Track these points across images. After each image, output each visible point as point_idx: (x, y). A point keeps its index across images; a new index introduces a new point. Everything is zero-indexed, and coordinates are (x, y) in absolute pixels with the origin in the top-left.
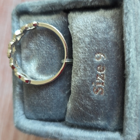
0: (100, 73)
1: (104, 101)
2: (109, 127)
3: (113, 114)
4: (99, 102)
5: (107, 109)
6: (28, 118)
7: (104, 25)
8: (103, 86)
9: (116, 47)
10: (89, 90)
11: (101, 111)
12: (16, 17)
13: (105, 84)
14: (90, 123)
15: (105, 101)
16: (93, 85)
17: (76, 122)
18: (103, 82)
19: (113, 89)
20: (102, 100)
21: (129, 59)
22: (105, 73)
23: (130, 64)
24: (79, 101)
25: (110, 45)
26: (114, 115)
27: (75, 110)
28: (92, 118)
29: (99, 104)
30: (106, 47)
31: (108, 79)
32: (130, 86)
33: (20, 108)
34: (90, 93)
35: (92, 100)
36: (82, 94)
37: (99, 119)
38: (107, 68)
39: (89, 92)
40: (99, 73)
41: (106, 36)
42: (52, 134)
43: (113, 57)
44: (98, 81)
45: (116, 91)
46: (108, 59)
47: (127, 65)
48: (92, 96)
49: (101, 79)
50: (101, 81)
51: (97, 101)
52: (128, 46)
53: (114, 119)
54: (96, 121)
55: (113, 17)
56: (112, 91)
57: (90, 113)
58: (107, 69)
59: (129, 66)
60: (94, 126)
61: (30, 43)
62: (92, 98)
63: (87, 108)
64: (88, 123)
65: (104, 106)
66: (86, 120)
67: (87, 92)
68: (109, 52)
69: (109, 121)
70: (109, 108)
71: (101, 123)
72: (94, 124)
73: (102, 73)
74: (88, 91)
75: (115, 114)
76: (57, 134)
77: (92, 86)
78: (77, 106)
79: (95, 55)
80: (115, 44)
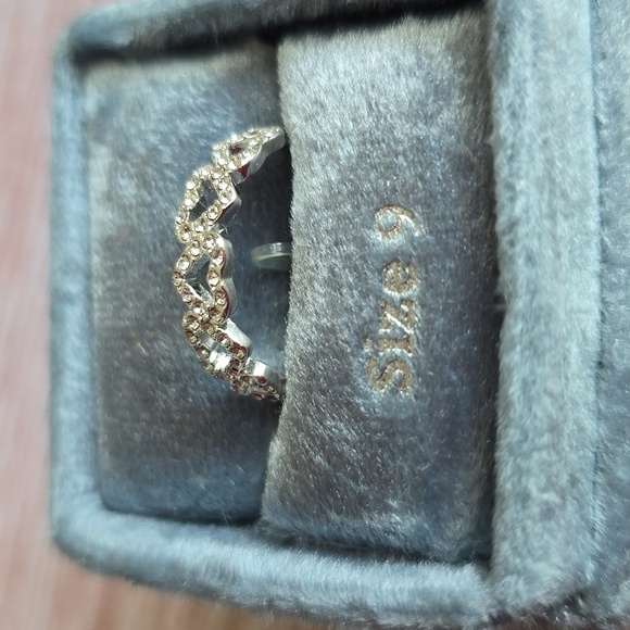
0: (396, 295)
1: (413, 421)
2: (438, 544)
3: (455, 482)
4: (390, 426)
5: (426, 461)
6: (111, 506)
7: (415, 84)
8: (410, 355)
9: (466, 178)
10: (347, 375)
11: (402, 468)
12: (71, 70)
13: (418, 342)
14: (356, 524)
15: (414, 423)
16: (367, 350)
17: (300, 524)
18: (409, 336)
19: (454, 367)
20: (403, 416)
21: (513, 225)
22: (418, 297)
23: (518, 248)
24: (308, 426)
25: (440, 165)
26: (460, 486)
27: (295, 467)
28: (361, 500)
29: (391, 435)
30: (421, 178)
31: (428, 322)
32: (518, 348)
33: (78, 463)
34: (353, 388)
35: (363, 418)
36: (323, 392)
37: (394, 504)
38: (427, 272)
39: (348, 383)
40: (392, 298)
41: (421, 130)
42: (195, 573)
43: (451, 222)
44: (388, 331)
45: (464, 376)
46: (431, 233)
47: (505, 253)
48: (359, 401)
49: (399, 324)
50: (401, 329)
51: (381, 420)
52: (511, 169)
53: (460, 504)
54: (380, 513)
55: (453, 48)
56: (449, 378)
57: (355, 479)
58: (426, 279)
59: (511, 258)
60: (372, 539)
61: (122, 177)
62: (362, 409)
63: (340, 455)
64: (348, 526)
65: (412, 446)
66: (338, 513)
67: (341, 383)
68: (436, 201)
69: (434, 516)
70: (437, 453)
71: (401, 522)
72: (372, 531)
73: (405, 294)
74: (346, 378)
75: (463, 483)
76: (217, 575)
77: (362, 357)
78: (303, 445)
79: (373, 218)
80: (462, 166)
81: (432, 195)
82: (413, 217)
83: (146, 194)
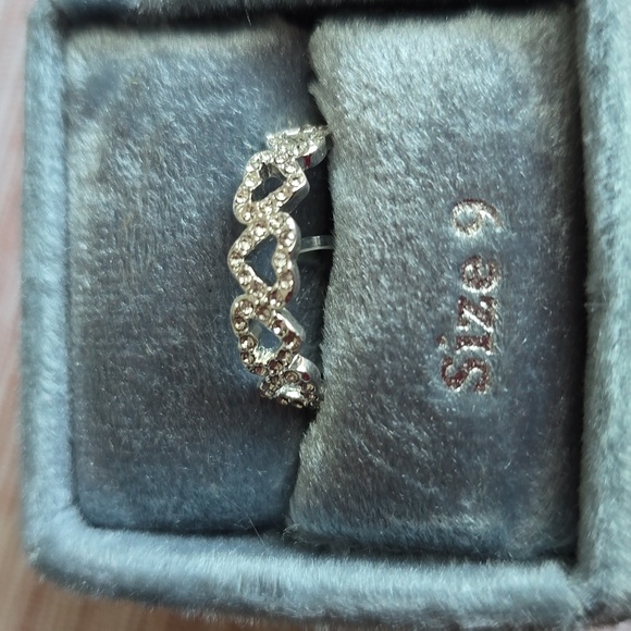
0: (473, 290)
1: (493, 417)
2: (512, 544)
3: (531, 480)
4: (467, 425)
5: (505, 459)
7: (493, 79)
8: (489, 353)
10: (419, 373)
11: (478, 468)
13: (498, 340)
14: (423, 527)
15: (495, 422)
16: (443, 348)
17: (346, 529)
18: (488, 334)
19: (535, 363)
20: (482, 415)
21: (610, 227)
22: (499, 293)
23: (618, 248)
24: (368, 427)
25: (521, 166)
26: (535, 483)
27: (347, 469)
28: (431, 502)
29: (468, 434)
30: (502, 172)
31: (510, 319)
32: (617, 347)
34: (427, 387)
35: (437, 419)
36: (388, 392)
37: (467, 504)
38: (509, 269)
39: (421, 383)
40: (470, 294)
41: (502, 126)
42: (228, 589)
43: (532, 220)
44: (466, 328)
45: (544, 374)
46: (513, 230)
47: (603, 252)
48: (436, 401)
49: (478, 322)
51: (457, 419)
52: (610, 168)
53: (535, 502)
54: (449, 515)
56: (530, 376)
57: (424, 481)
58: (507, 277)
59: (610, 257)
60: (436, 541)
62: (437, 408)
63: (408, 457)
64: (411, 530)
65: (492, 445)
66: (399, 517)
67: (412, 381)
68: (519, 198)
69: (510, 515)
70: (514, 451)
71: (476, 523)
72: (440, 531)
73: (484, 291)
74: (419, 377)
75: (540, 480)
76: (257, 589)
77: (436, 355)
78: (361, 447)
79: (450, 212)
80: (544, 165)
81: (515, 192)
82: (493, 213)
83: (154, 176)
